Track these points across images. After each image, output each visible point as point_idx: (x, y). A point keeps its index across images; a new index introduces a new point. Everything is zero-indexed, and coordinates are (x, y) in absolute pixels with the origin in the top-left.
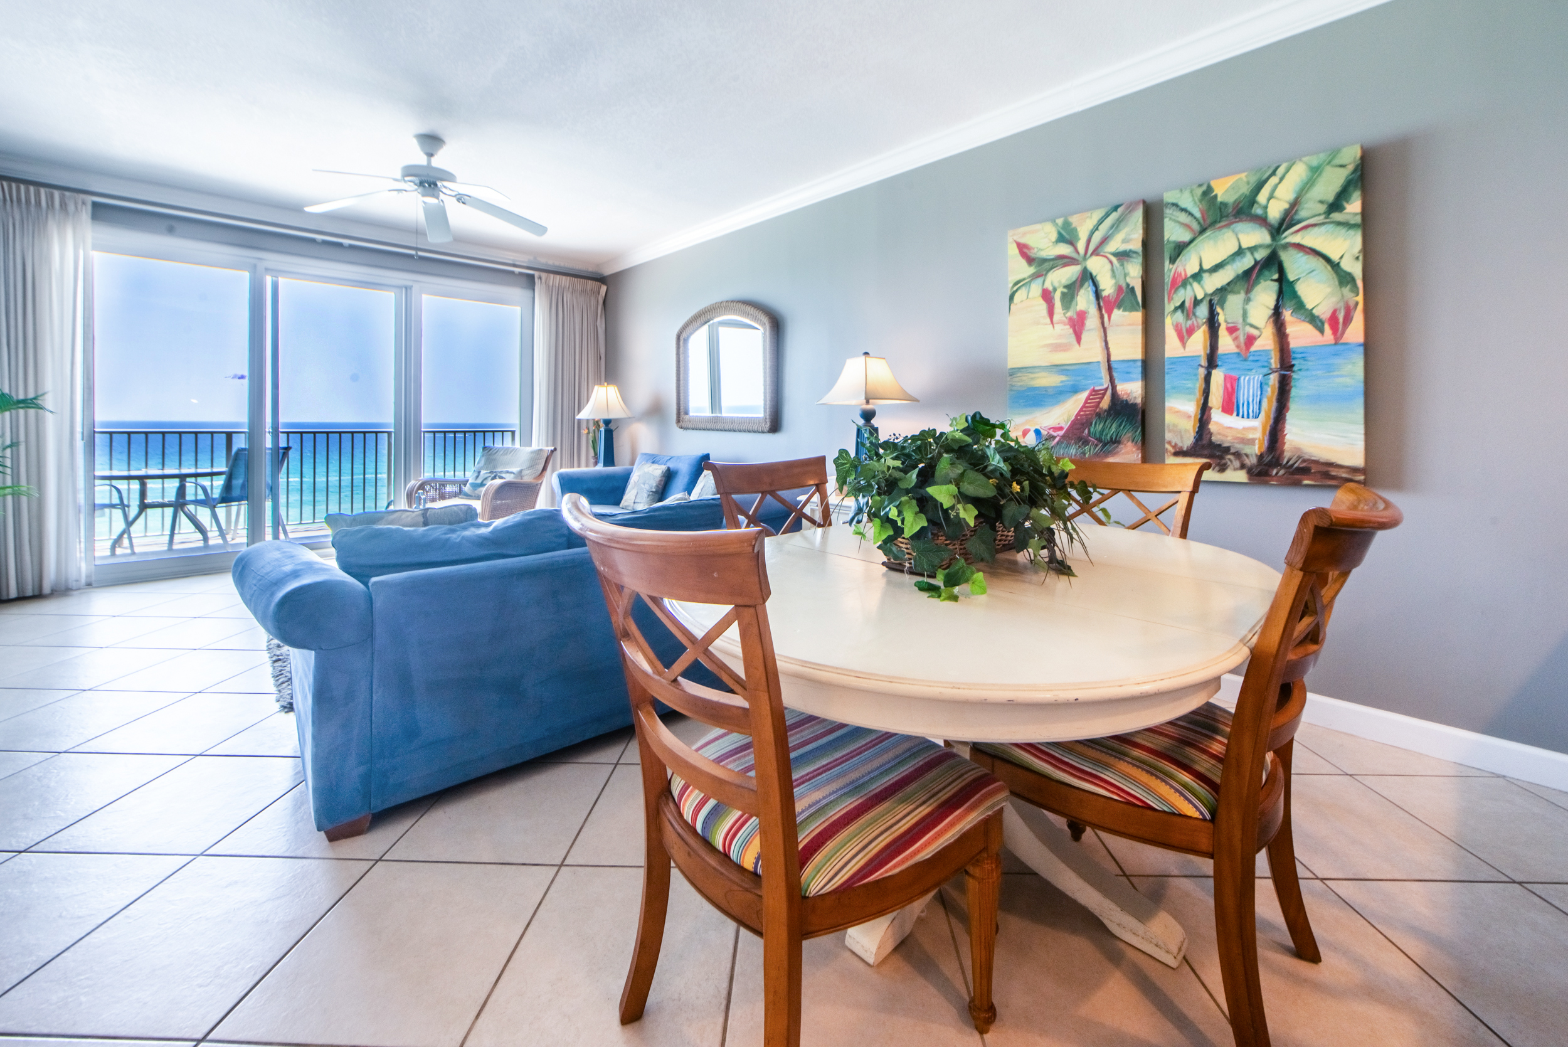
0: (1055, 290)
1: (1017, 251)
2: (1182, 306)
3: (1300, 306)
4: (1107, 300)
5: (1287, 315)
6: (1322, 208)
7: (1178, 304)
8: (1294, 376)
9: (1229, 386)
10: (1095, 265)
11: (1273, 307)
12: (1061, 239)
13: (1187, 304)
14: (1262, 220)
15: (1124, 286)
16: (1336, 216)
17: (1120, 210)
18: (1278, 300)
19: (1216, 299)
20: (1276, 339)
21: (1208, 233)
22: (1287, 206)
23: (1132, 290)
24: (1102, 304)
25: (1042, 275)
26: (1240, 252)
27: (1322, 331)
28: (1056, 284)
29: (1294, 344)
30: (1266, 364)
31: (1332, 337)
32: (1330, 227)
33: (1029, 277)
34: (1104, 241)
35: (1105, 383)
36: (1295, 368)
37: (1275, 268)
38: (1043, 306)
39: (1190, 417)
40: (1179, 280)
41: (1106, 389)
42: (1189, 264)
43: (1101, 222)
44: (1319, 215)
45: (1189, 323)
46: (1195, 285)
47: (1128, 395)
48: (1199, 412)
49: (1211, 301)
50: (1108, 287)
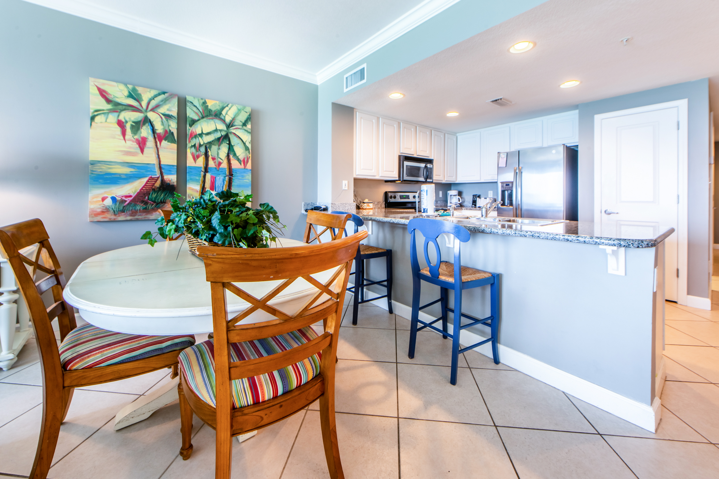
0: (127, 122)
1: (98, 92)
2: (194, 146)
3: (235, 155)
4: (159, 135)
5: (231, 156)
6: (241, 124)
7: (193, 144)
8: (233, 178)
9: (212, 180)
10: (151, 115)
11: (227, 153)
12: (130, 96)
13: (197, 145)
14: (224, 121)
15: (168, 130)
16: (244, 127)
17: (166, 95)
18: (228, 151)
19: (208, 146)
20: (228, 165)
21: (205, 119)
22: (231, 119)
23: (172, 133)
24: (156, 136)
25: (117, 112)
26: (216, 130)
27: (241, 164)
28: (128, 120)
29: (233, 167)
30: (225, 173)
31: (243, 166)
32: (243, 131)
33: (108, 110)
34: (157, 106)
35: (158, 174)
36: (233, 175)
37: (228, 140)
38: (119, 130)
39: (198, 191)
40: (193, 134)
41: (158, 178)
42: (197, 129)
43: (156, 96)
44: (240, 125)
45: (197, 153)
46: (200, 138)
47: (170, 181)
48: (201, 189)
49: (206, 146)
50: (160, 129)
